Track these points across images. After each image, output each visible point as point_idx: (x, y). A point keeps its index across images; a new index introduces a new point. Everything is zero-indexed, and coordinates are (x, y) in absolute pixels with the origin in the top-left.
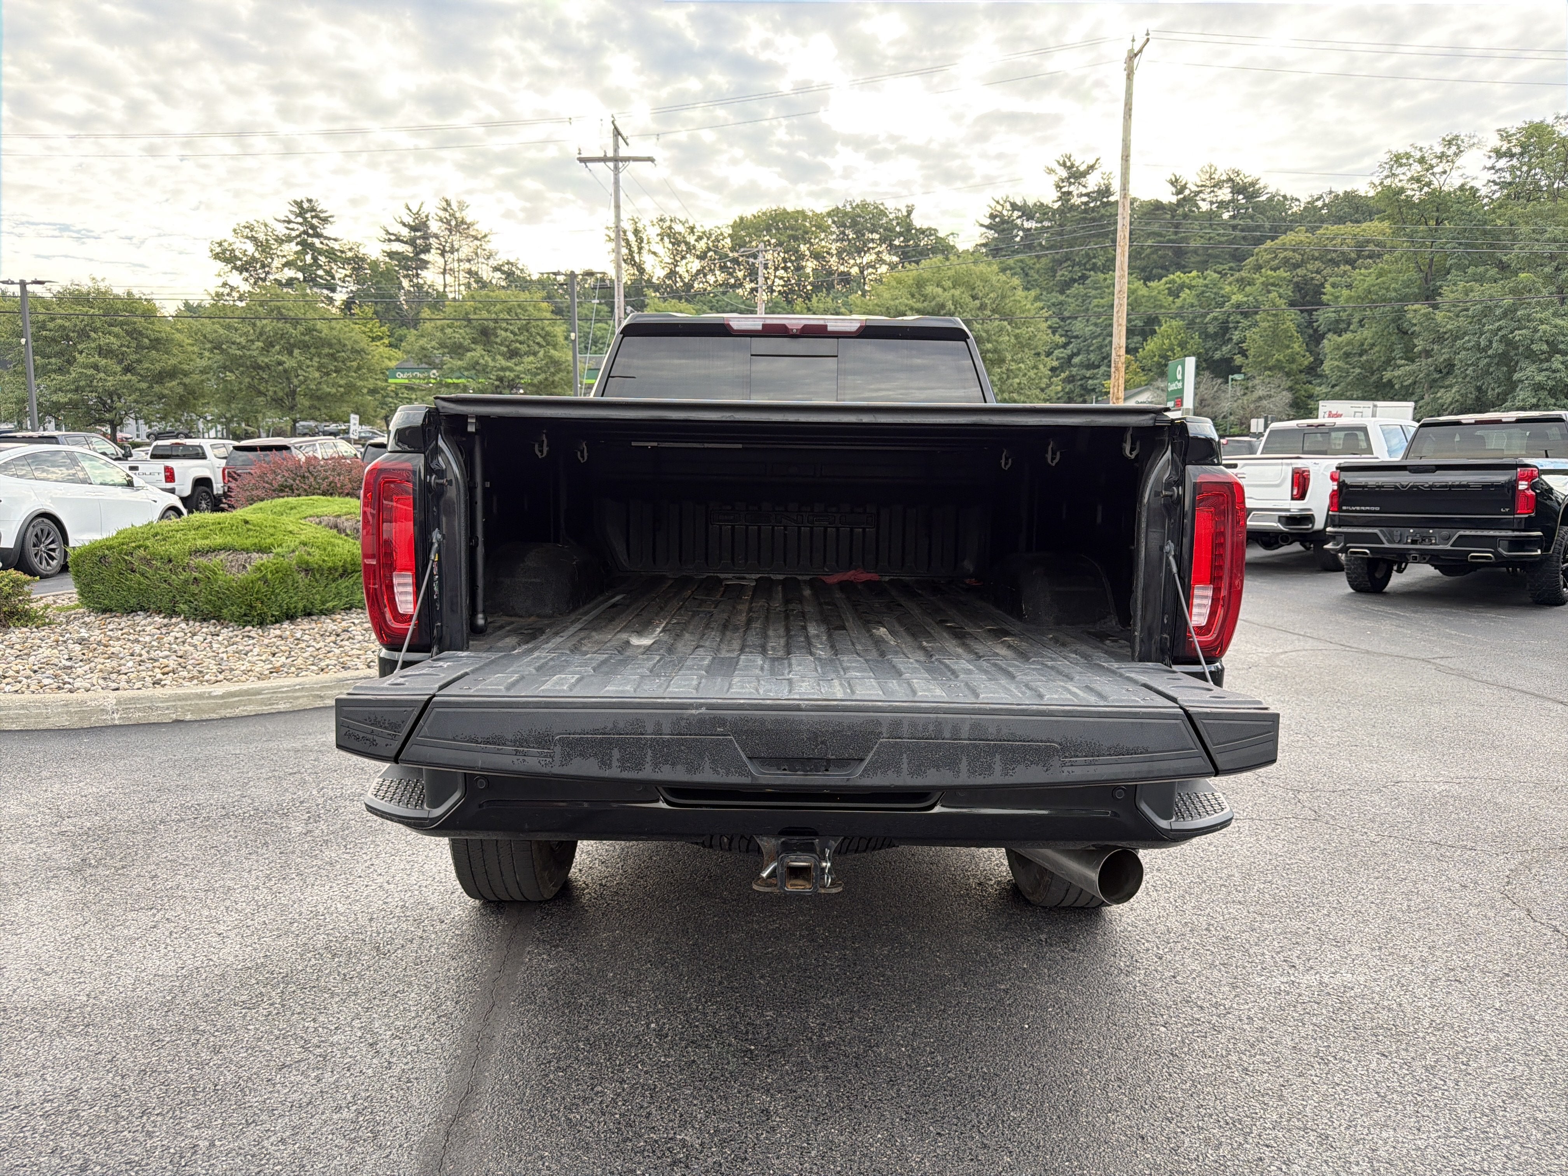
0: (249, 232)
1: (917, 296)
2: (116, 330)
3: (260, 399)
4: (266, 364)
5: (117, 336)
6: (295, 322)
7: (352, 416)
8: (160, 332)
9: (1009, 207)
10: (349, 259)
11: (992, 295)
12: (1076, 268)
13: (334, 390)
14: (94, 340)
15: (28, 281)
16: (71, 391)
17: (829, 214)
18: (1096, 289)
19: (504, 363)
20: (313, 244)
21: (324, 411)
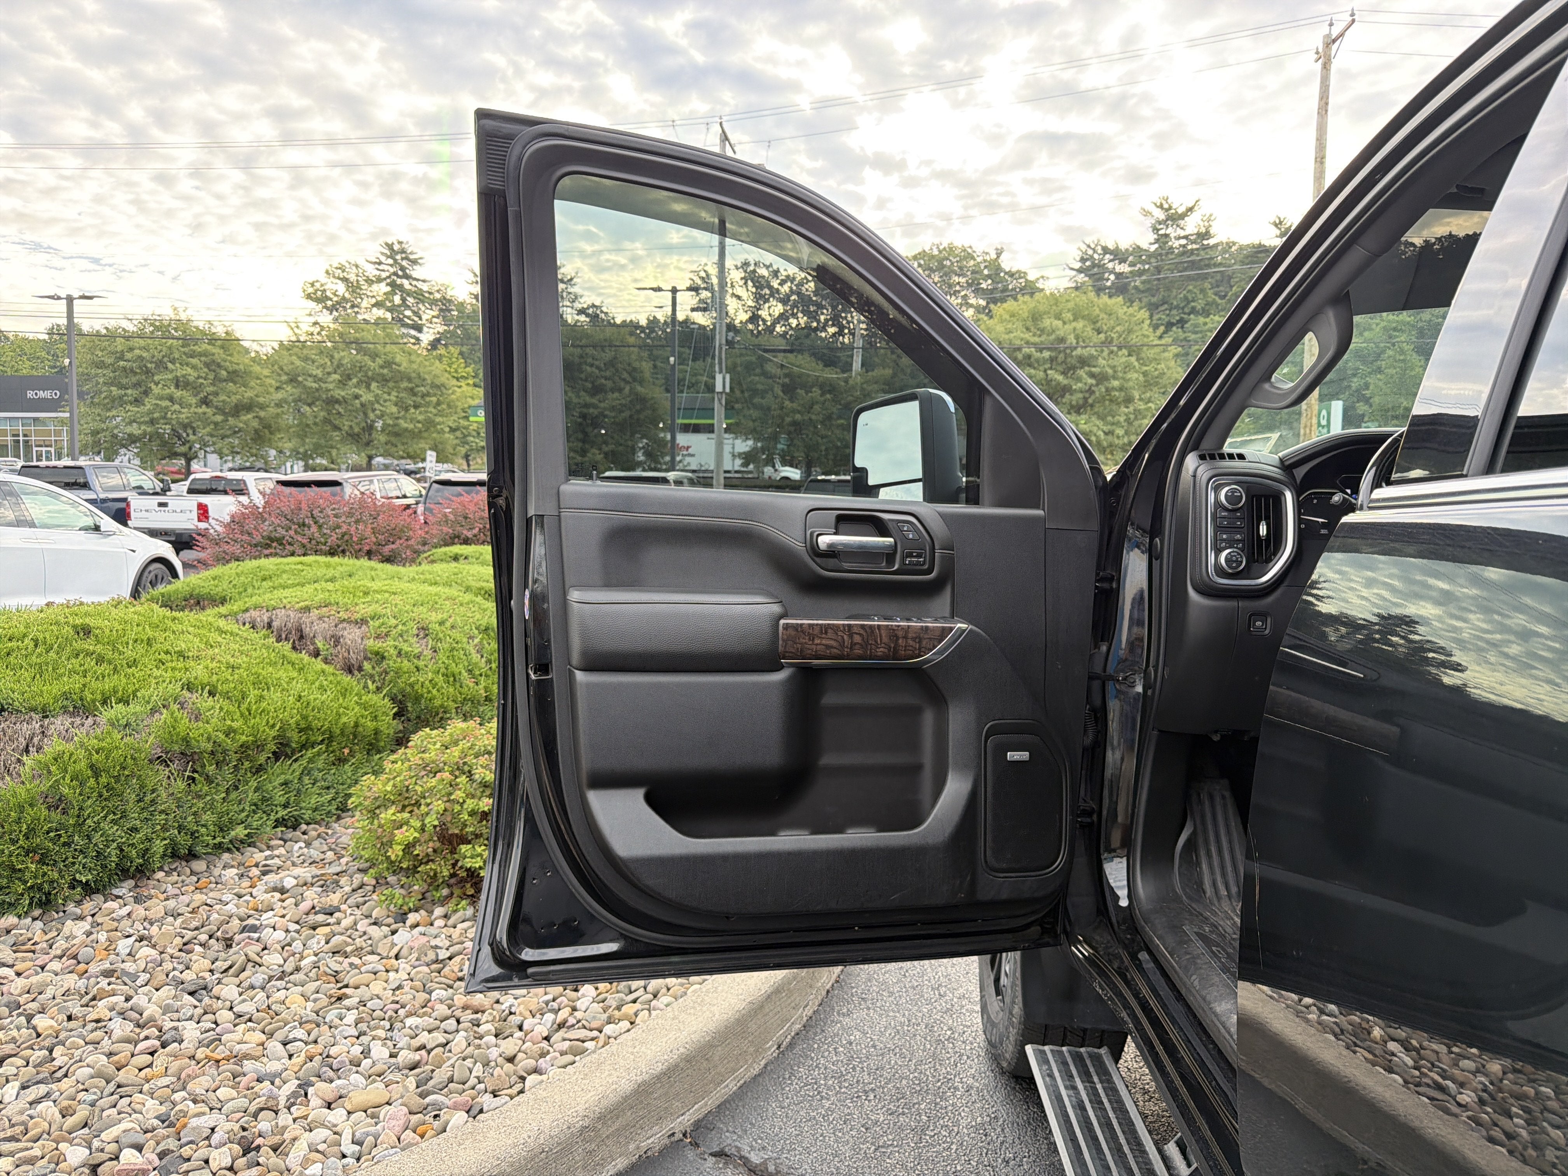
0: (340, 273)
1: (1032, 329)
2: (194, 361)
3: (335, 434)
4: (343, 397)
5: (194, 367)
6: (374, 356)
7: (429, 453)
8: (238, 364)
9: (1100, 251)
10: (437, 300)
11: (1118, 328)
12: (1174, 312)
13: (411, 426)
14: (172, 371)
15: (76, 295)
16: (145, 423)
17: (915, 258)
18: (1196, 333)
19: (588, 399)
20: (401, 286)
21: (401, 447)
